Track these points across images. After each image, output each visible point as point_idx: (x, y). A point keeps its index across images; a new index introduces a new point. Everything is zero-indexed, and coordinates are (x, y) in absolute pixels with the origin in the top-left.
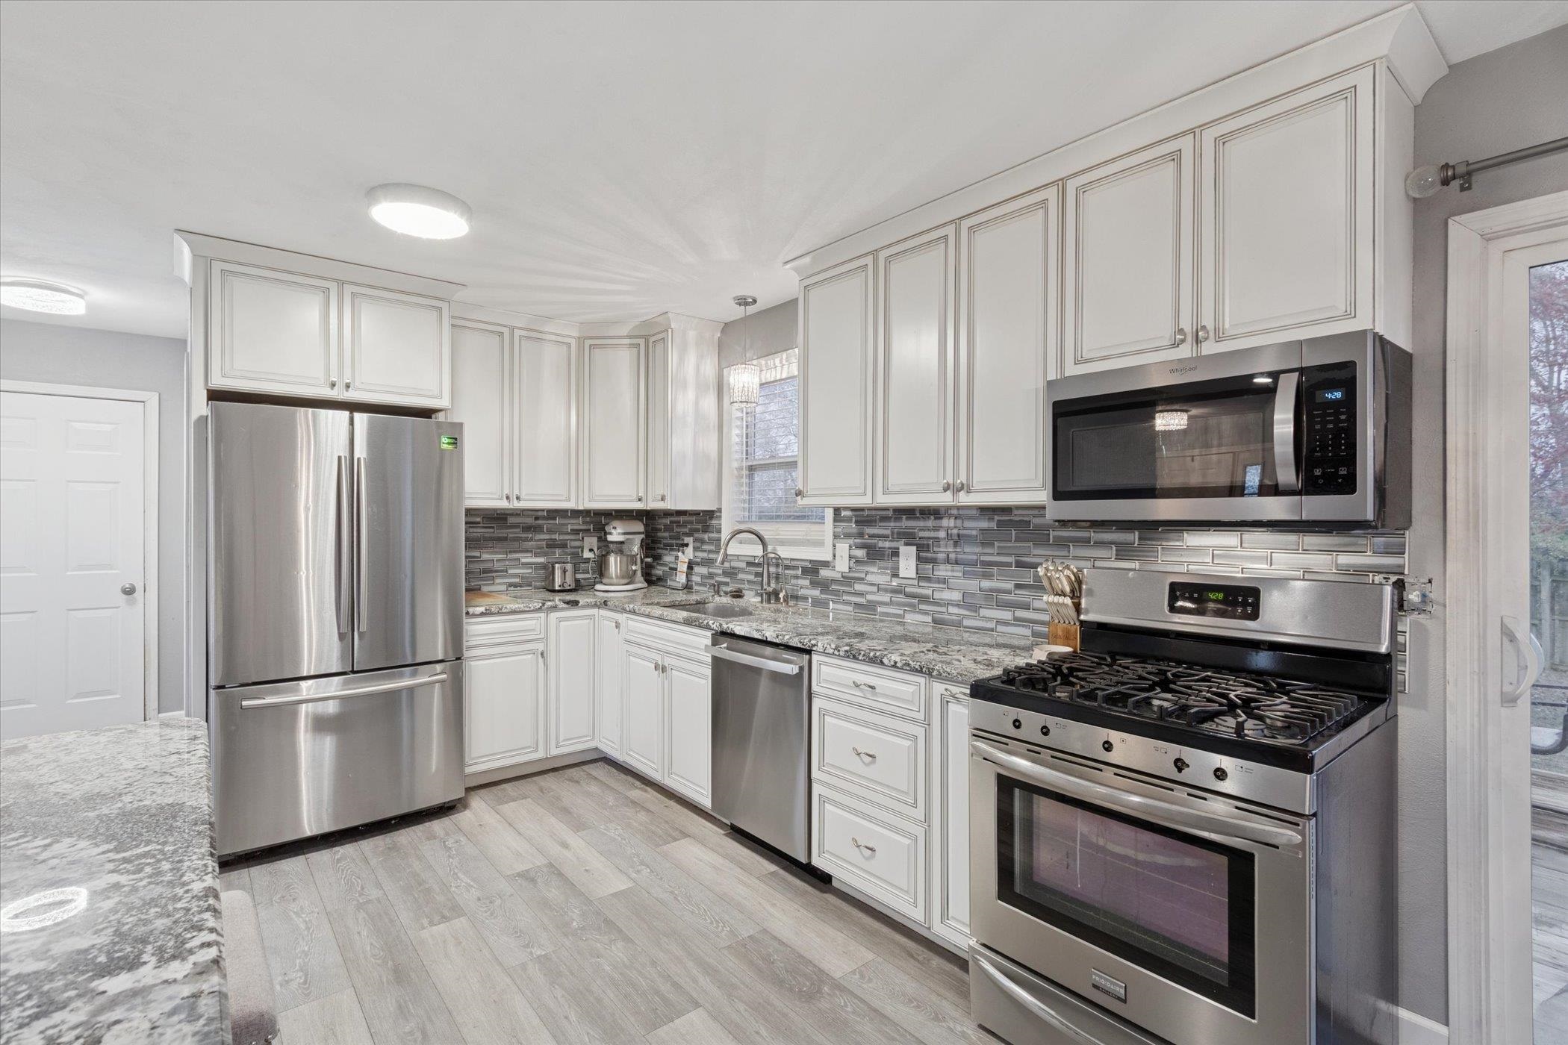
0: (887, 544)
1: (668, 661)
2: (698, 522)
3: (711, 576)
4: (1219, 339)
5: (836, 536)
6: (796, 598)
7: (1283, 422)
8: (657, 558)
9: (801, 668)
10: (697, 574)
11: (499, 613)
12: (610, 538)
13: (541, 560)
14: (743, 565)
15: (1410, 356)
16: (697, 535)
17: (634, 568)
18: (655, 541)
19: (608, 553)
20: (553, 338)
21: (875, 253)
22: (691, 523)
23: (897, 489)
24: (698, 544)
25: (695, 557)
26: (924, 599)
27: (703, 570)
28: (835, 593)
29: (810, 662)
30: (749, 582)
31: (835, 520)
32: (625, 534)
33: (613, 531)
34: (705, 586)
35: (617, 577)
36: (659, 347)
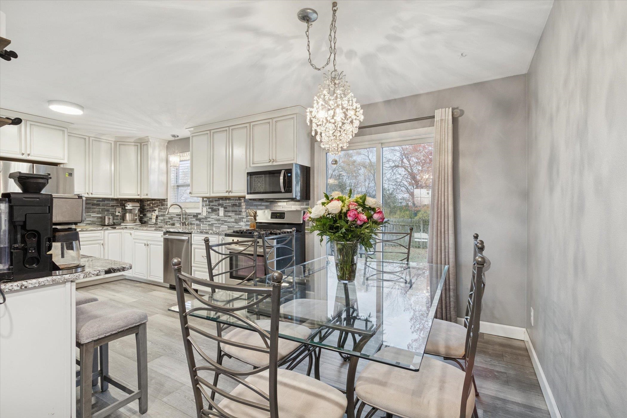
0: (216, 207)
1: (149, 243)
2: (159, 203)
3: (164, 219)
4: (276, 162)
5: (203, 206)
6: (191, 224)
7: (282, 179)
8: (145, 215)
9: (189, 238)
10: (159, 219)
11: (86, 231)
12: (126, 208)
13: (100, 215)
14: (175, 215)
15: (310, 167)
16: (159, 207)
17: (136, 218)
18: (143, 210)
19: (126, 213)
20: (105, 141)
21: (210, 130)
22: (157, 203)
23: (216, 192)
24: (160, 210)
25: (159, 214)
26: (226, 222)
27: (162, 218)
28: (203, 222)
29: (191, 236)
30: (177, 220)
31: (203, 201)
32: (133, 207)
33: (128, 206)
34: (162, 223)
35: (129, 221)
36: (145, 147)
